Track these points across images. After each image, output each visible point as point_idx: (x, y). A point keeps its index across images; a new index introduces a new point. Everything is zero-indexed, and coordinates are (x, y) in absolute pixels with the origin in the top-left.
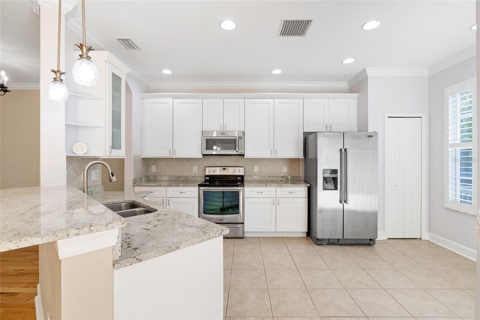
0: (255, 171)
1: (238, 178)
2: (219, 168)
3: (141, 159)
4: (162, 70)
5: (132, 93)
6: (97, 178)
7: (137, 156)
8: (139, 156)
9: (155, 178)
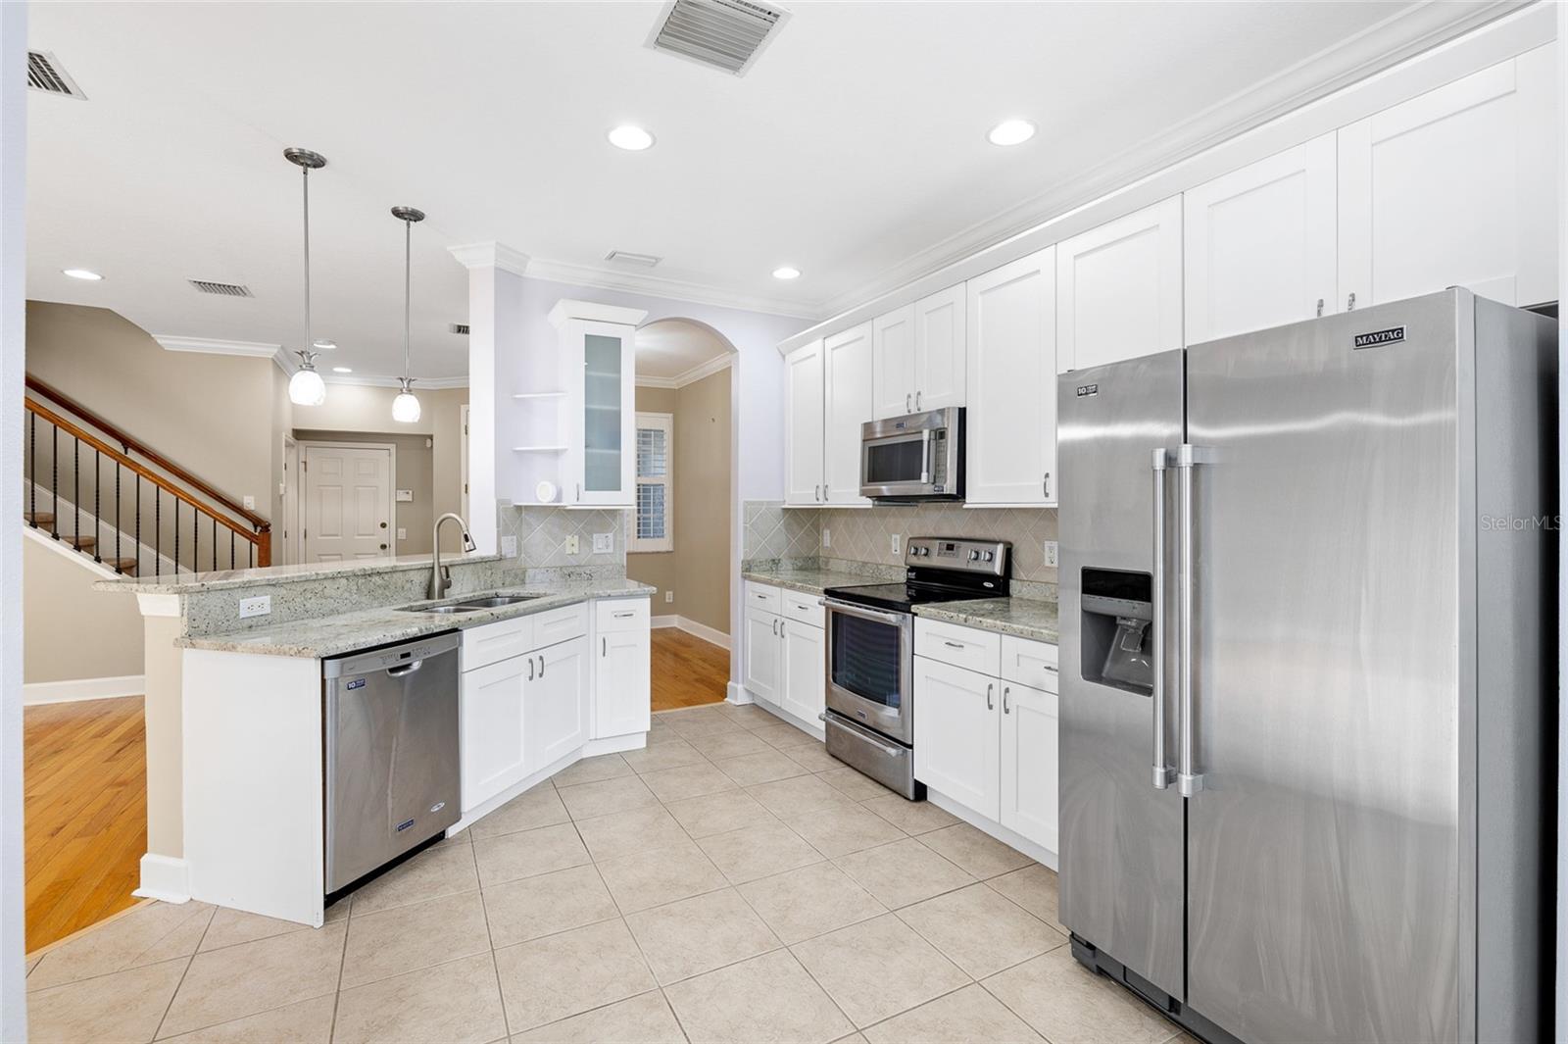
0: (1047, 563)
1: (986, 584)
2: (938, 542)
3: (780, 511)
4: (773, 271)
5: (737, 351)
6: (611, 550)
7: (762, 503)
8: (768, 503)
9: (827, 563)
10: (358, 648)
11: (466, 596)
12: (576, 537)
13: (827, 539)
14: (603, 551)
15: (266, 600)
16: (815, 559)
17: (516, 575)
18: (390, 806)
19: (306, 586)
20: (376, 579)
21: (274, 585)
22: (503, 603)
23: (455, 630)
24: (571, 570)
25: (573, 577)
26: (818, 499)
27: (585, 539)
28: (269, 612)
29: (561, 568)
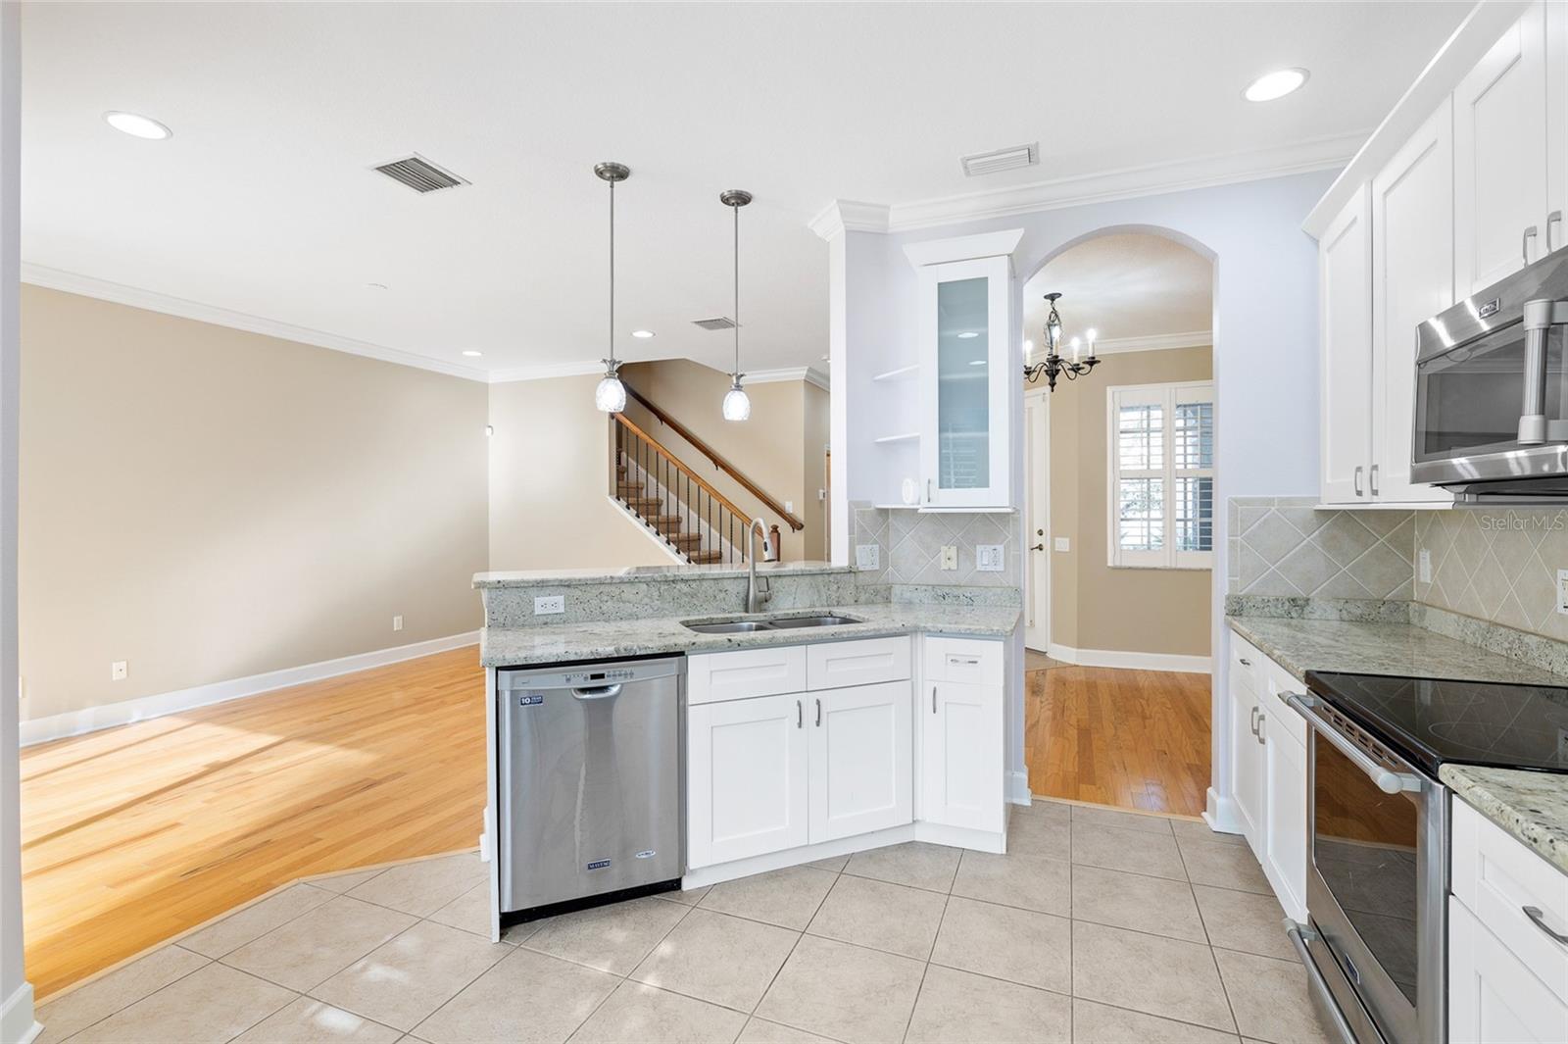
3: (1312, 514)
4: (1245, 90)
6: (1000, 568)
7: (1269, 502)
8: (1282, 500)
9: (1422, 615)
10: (531, 662)
11: (787, 612)
12: (954, 549)
13: (1425, 568)
14: (989, 569)
15: (560, 599)
16: (1400, 605)
17: (877, 592)
18: (577, 840)
19: (606, 589)
20: (681, 586)
21: (568, 586)
22: (834, 623)
23: (681, 654)
24: (947, 590)
25: (948, 600)
26: (1359, 493)
27: (965, 552)
28: (563, 611)
29: (933, 586)
